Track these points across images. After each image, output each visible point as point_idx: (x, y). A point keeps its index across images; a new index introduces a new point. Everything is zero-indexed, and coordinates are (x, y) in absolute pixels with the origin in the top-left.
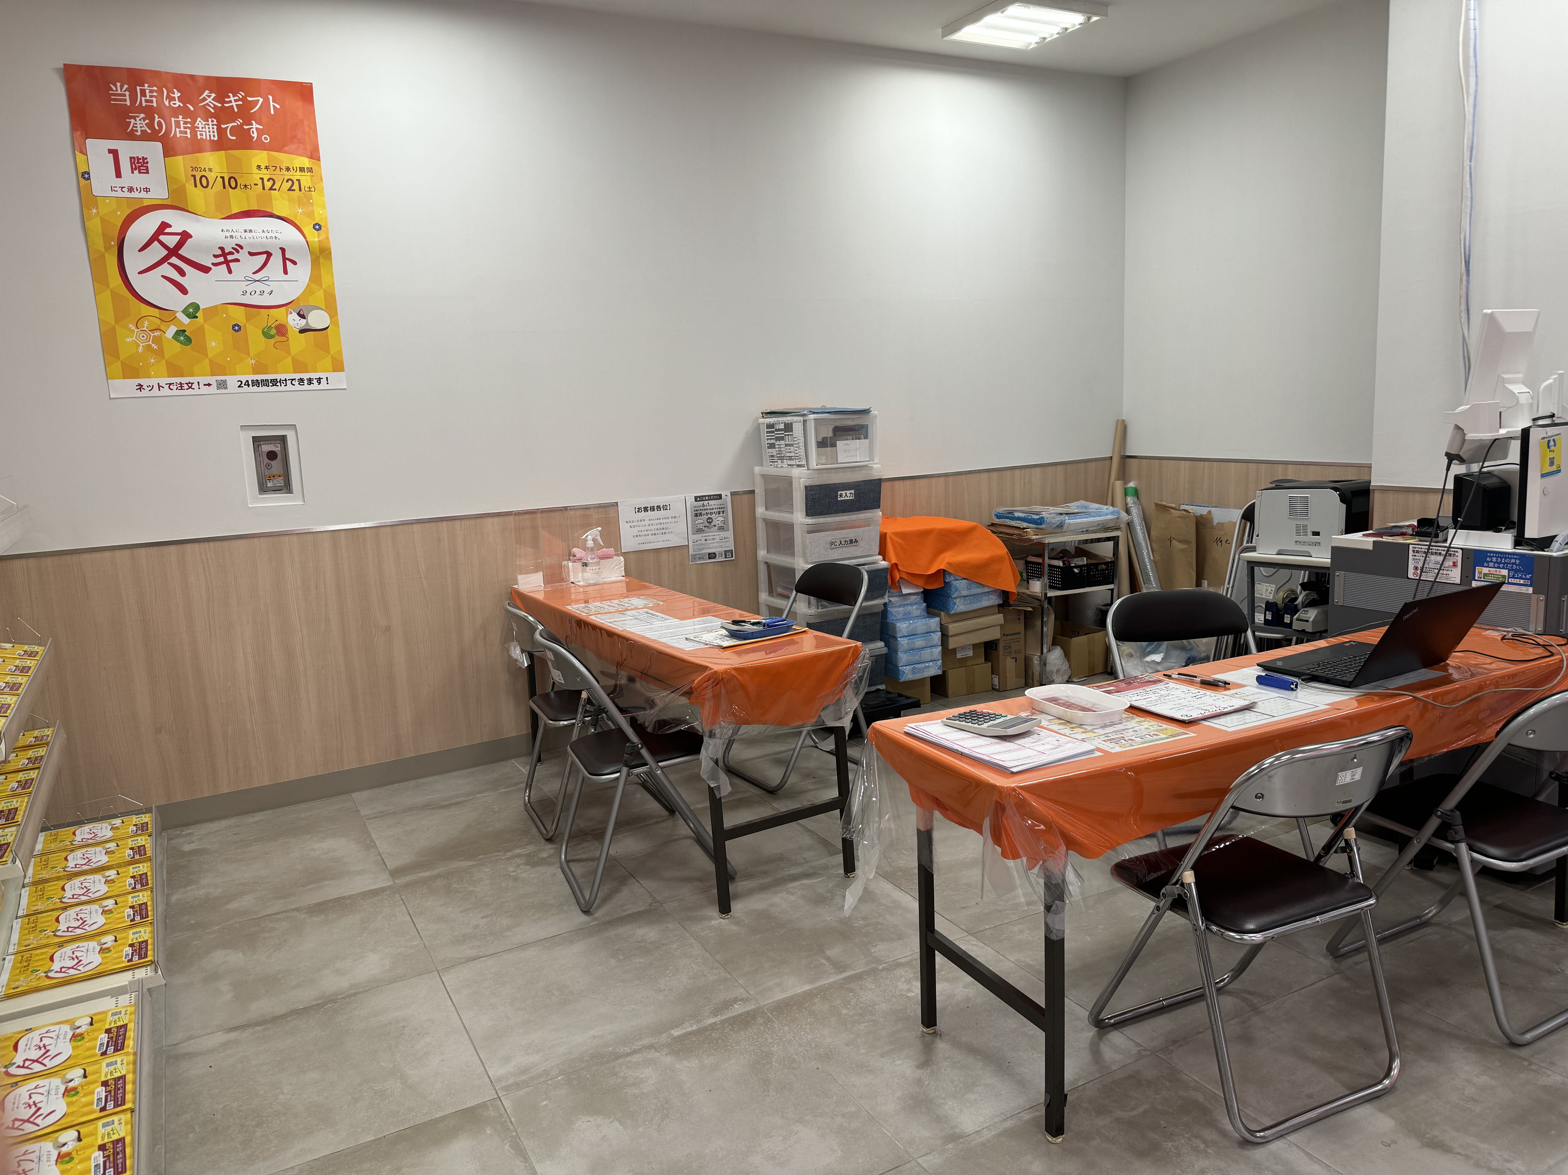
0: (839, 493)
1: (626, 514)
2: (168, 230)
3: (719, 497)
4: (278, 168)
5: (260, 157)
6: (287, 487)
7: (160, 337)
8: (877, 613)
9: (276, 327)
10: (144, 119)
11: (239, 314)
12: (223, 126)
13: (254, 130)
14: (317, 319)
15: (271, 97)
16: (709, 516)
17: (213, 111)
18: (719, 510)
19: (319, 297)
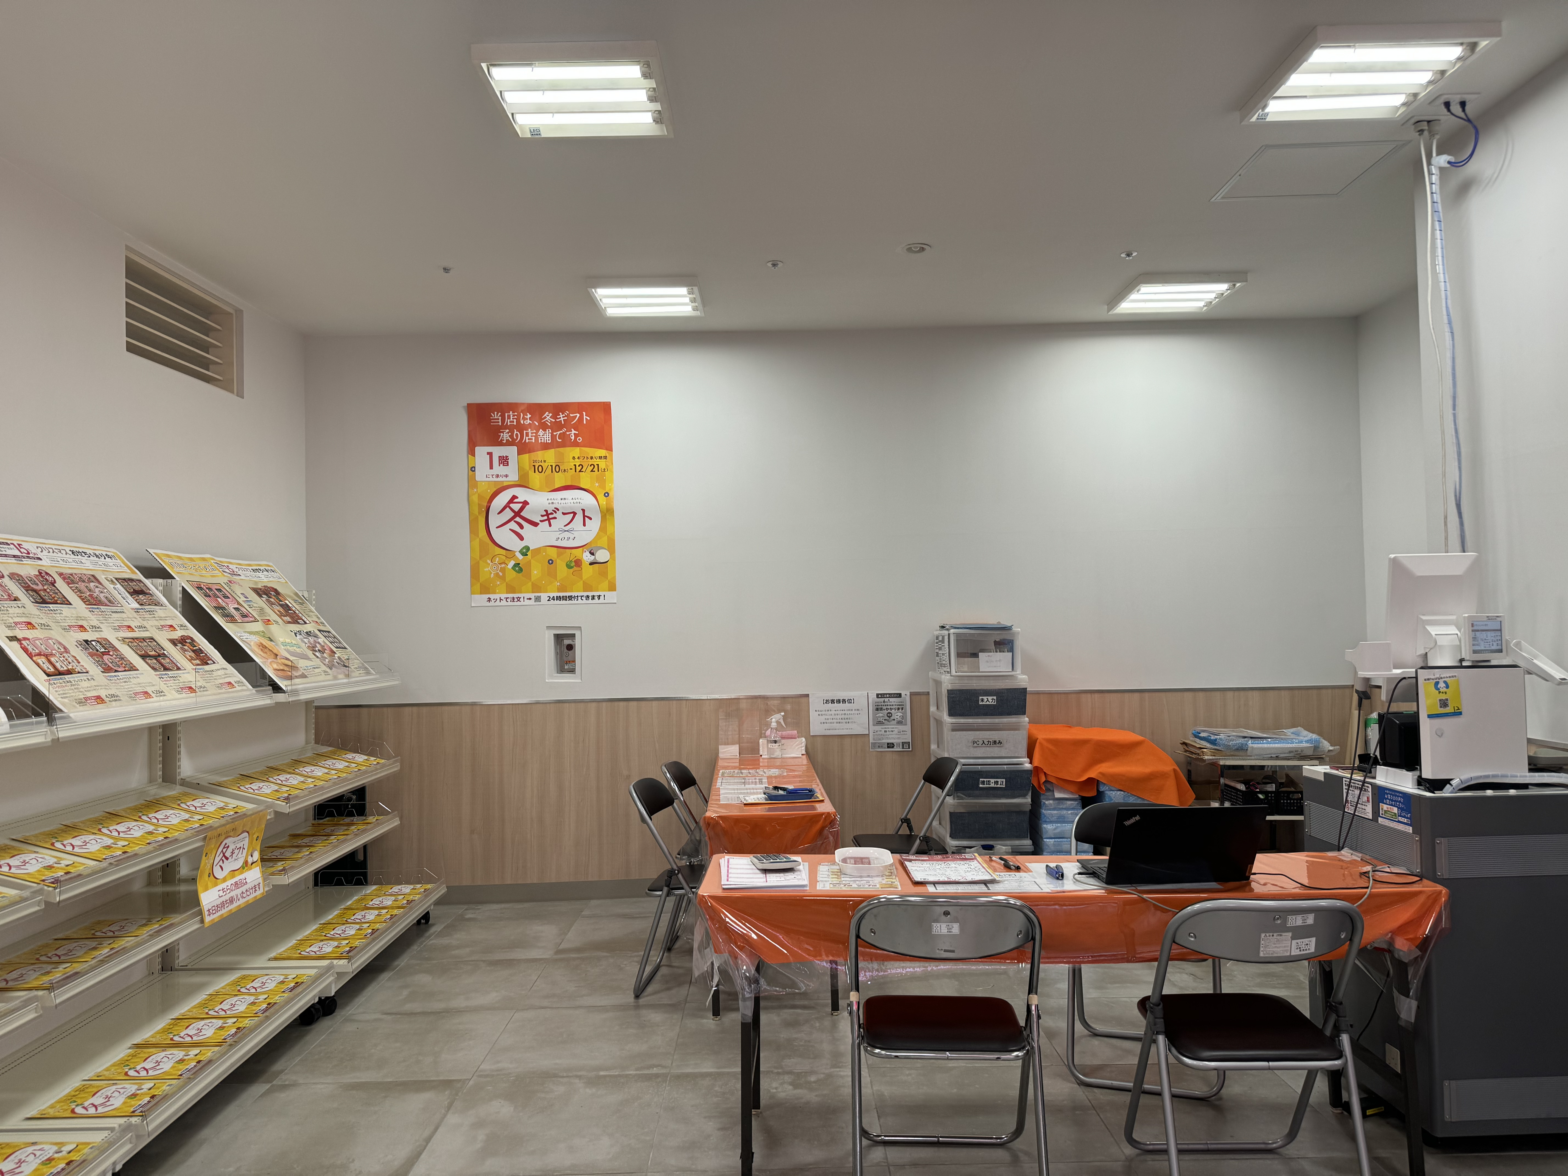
0: (980, 698)
1: (815, 704)
2: (515, 500)
3: (899, 695)
4: (586, 458)
5: (576, 451)
6: (572, 669)
7: (504, 568)
8: (1024, 812)
9: (575, 562)
10: (508, 433)
11: (553, 553)
12: (555, 433)
13: (573, 434)
14: (602, 555)
15: (584, 413)
16: (889, 711)
17: (549, 424)
18: (898, 707)
19: (604, 541)
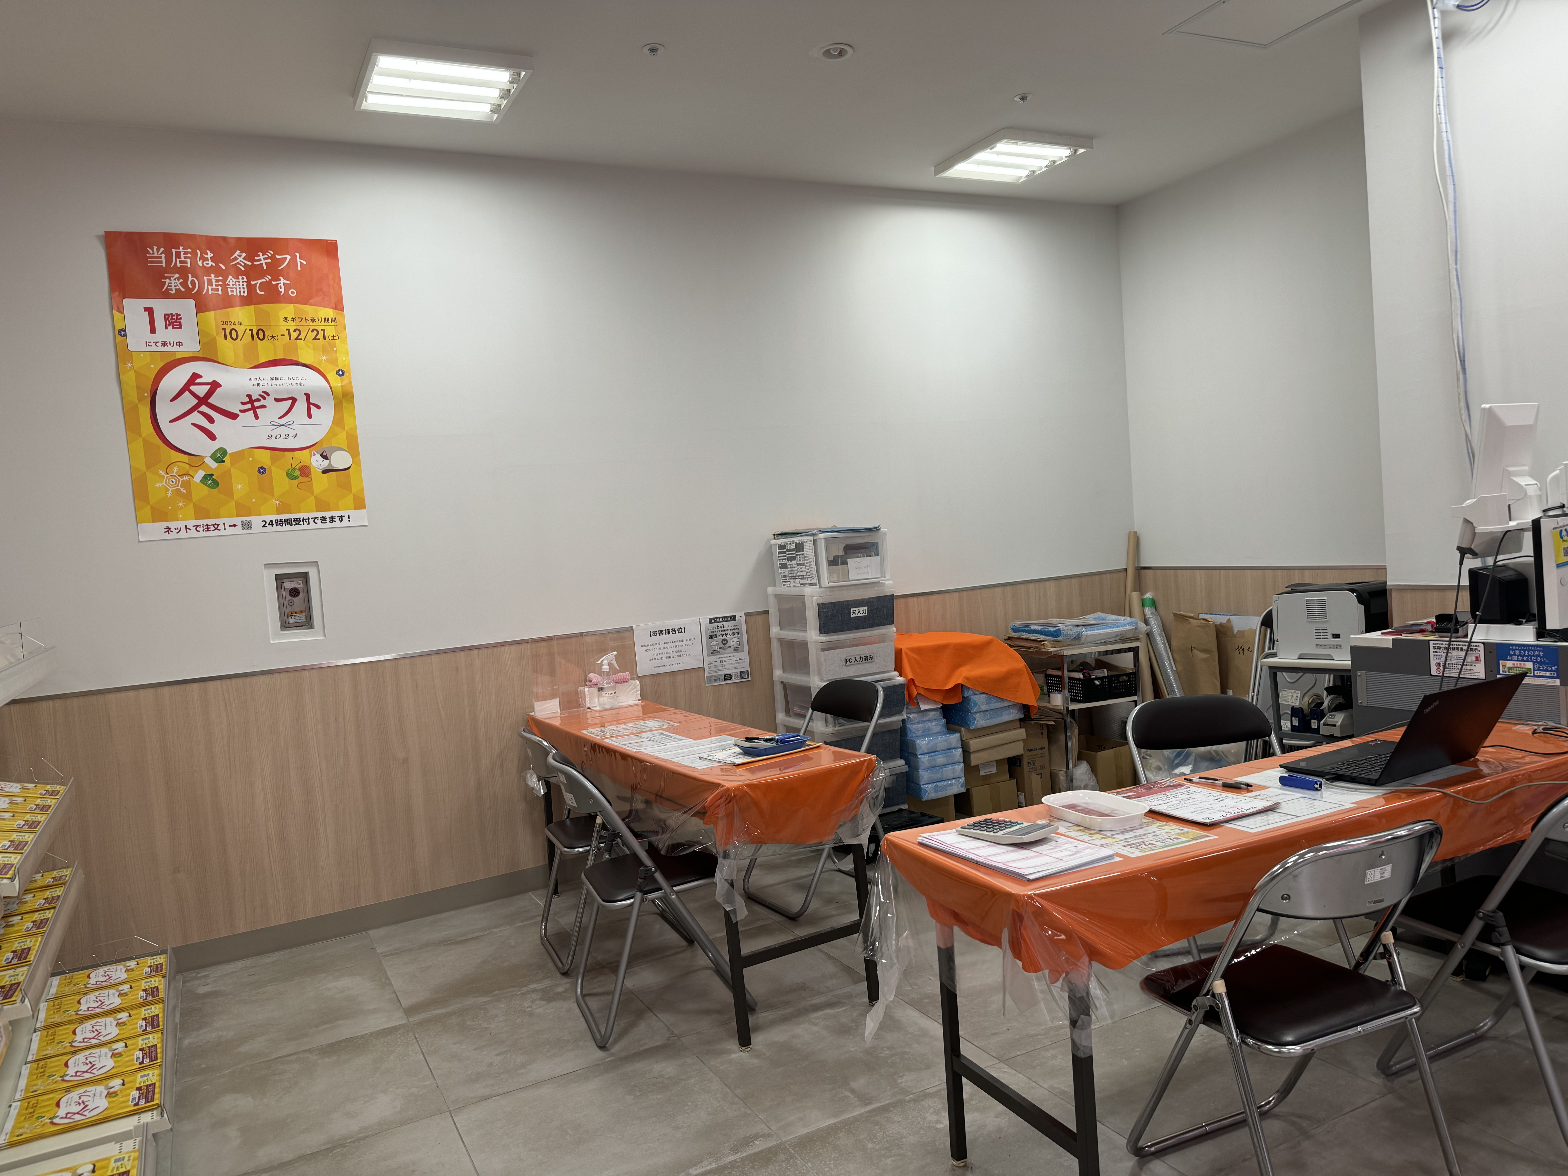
0: (852, 610)
1: (641, 638)
2: (198, 381)
3: (733, 618)
4: (304, 319)
5: (288, 310)
6: (308, 623)
7: (188, 482)
8: (896, 730)
9: (300, 469)
10: (178, 279)
11: (264, 458)
12: (253, 283)
13: (282, 285)
14: (340, 460)
15: (298, 255)
16: (724, 637)
17: (243, 269)
18: (733, 631)
19: (342, 438)
